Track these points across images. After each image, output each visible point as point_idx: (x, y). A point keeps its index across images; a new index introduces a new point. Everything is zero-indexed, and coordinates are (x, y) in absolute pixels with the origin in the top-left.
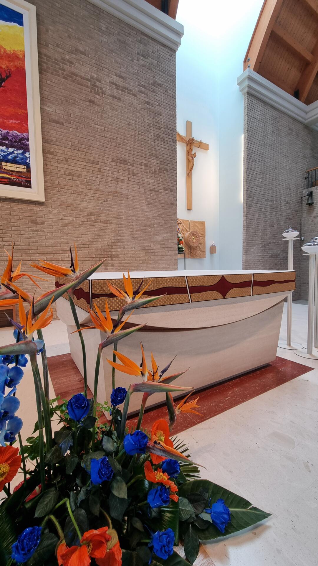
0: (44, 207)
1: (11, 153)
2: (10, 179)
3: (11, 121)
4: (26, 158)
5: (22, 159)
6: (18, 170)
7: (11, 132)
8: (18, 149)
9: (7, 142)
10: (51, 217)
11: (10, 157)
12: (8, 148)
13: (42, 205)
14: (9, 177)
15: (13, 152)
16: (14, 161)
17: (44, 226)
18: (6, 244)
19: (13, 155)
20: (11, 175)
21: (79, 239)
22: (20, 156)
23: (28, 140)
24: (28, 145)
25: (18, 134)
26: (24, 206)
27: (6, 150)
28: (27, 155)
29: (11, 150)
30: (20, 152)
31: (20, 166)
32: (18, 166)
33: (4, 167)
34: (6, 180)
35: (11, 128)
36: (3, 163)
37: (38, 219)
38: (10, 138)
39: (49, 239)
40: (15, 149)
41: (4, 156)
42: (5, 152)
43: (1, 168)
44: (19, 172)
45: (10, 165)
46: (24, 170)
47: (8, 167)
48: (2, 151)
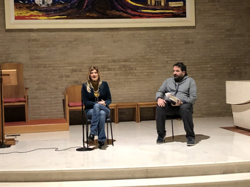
0: (194, 30)
2: (173, 13)
6: (178, 5)
14: (173, 12)
17: (194, 44)
18: (169, 59)
20: (174, 10)
21: (218, 52)
26: (181, 31)
31: (180, 2)
32: (178, 3)
33: (170, 5)
34: (171, 15)
36: (170, 3)
37: (190, 40)
43: (168, 6)
44: (179, 7)
45: (173, 3)
46: (182, 5)
47: (172, 5)
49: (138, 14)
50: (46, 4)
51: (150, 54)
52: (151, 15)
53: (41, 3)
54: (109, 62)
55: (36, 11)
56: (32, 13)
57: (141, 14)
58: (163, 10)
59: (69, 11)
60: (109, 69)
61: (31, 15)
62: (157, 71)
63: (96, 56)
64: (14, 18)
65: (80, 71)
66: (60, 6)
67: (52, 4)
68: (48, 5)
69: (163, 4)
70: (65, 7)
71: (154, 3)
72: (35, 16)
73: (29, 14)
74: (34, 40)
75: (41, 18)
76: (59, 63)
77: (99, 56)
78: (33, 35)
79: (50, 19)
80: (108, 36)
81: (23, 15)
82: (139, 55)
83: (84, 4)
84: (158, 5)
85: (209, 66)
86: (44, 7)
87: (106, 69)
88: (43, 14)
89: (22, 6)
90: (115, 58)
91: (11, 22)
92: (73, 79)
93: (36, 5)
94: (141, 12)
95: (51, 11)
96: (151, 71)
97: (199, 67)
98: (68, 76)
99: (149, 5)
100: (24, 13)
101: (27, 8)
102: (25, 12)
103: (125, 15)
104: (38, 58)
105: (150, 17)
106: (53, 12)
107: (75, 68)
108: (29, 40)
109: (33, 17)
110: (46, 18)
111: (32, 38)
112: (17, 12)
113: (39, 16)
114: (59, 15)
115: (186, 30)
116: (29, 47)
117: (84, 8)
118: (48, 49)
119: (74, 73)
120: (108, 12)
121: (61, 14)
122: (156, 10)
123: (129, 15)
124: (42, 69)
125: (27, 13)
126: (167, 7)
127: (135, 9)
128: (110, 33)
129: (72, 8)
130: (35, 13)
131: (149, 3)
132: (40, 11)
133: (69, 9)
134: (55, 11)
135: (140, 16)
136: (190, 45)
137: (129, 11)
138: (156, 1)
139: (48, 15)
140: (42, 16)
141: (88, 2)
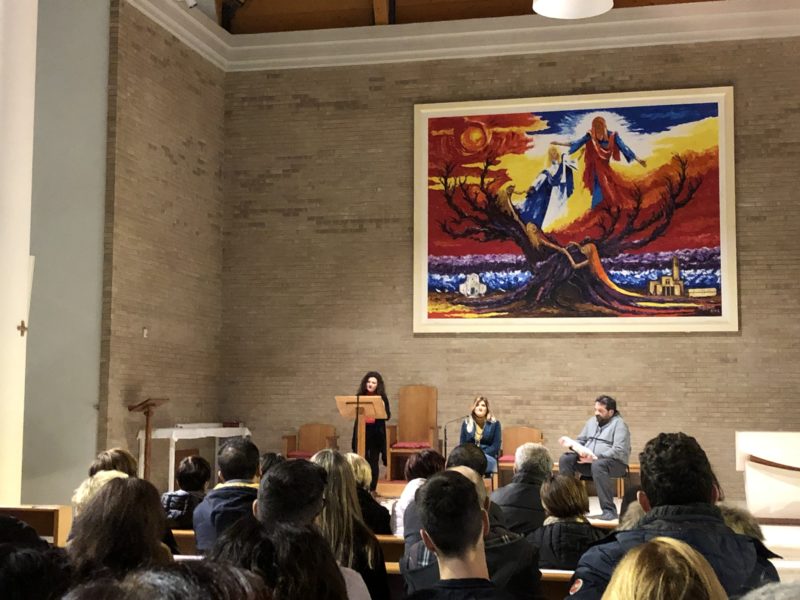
0: (737, 338)
1: (699, 276)
2: (697, 308)
3: (700, 237)
4: (716, 278)
5: (711, 280)
6: (706, 295)
7: (700, 250)
8: (707, 269)
9: (695, 263)
11: (697, 281)
12: (695, 271)
13: (734, 337)
14: (695, 305)
15: (702, 274)
16: (702, 285)
17: (737, 364)
18: (690, 390)
19: (701, 278)
20: (698, 303)
21: (786, 380)
22: (710, 277)
23: (719, 254)
24: (720, 260)
25: (708, 249)
27: (694, 274)
28: (717, 273)
29: (699, 272)
30: (710, 271)
31: (709, 289)
32: (706, 290)
33: (691, 295)
34: (692, 311)
35: (700, 245)
36: (690, 290)
37: (729, 355)
38: (698, 257)
40: (704, 270)
41: (692, 282)
42: (692, 276)
43: (688, 296)
44: (708, 297)
45: (697, 290)
46: (713, 294)
47: (696, 294)
48: (690, 275)
49: (630, 309)
50: (476, 294)
51: (654, 380)
52: (656, 312)
53: (469, 293)
54: (578, 390)
55: (460, 305)
56: (454, 307)
57: (637, 310)
58: (677, 302)
59: (513, 305)
60: (578, 403)
61: (454, 312)
62: (665, 409)
63: (556, 379)
64: (426, 315)
65: (528, 403)
66: (498, 297)
67: (486, 294)
68: (480, 295)
69: (677, 292)
70: (506, 299)
71: (661, 290)
72: (459, 312)
73: (450, 309)
74: (456, 351)
75: (467, 315)
76: (493, 388)
77: (561, 379)
78: (455, 342)
79: (481, 317)
80: (577, 346)
81: (440, 311)
82: (633, 380)
83: (537, 294)
84: (668, 294)
85: (768, 405)
86: (472, 299)
87: (572, 403)
88: (471, 309)
89: (439, 297)
90: (588, 384)
91: (422, 322)
92: (516, 417)
93: (462, 295)
94: (636, 307)
95: (484, 304)
96: (654, 409)
97: (746, 405)
98: (507, 412)
99: (651, 294)
100: (442, 308)
101: (448, 300)
102: (443, 306)
103: (607, 311)
104: (462, 379)
105: (652, 315)
106: (486, 307)
107: (519, 398)
108: (448, 351)
109: (456, 315)
110: (476, 316)
111: (454, 347)
112: (431, 307)
113: (465, 312)
114: (497, 312)
116: (448, 361)
117: (538, 299)
118: (477, 365)
119: (518, 407)
120: (577, 305)
121: (499, 309)
122: (663, 302)
123: (615, 312)
124: (467, 397)
125: (447, 307)
126: (685, 297)
127: (626, 300)
128: (581, 341)
129: (518, 300)
130: (459, 307)
131: (652, 291)
132: (467, 305)
133: (513, 301)
134: (488, 304)
135: (635, 314)
136: (729, 366)
137: (615, 304)
138: (664, 288)
139: (478, 311)
140: (470, 312)
141: (544, 291)
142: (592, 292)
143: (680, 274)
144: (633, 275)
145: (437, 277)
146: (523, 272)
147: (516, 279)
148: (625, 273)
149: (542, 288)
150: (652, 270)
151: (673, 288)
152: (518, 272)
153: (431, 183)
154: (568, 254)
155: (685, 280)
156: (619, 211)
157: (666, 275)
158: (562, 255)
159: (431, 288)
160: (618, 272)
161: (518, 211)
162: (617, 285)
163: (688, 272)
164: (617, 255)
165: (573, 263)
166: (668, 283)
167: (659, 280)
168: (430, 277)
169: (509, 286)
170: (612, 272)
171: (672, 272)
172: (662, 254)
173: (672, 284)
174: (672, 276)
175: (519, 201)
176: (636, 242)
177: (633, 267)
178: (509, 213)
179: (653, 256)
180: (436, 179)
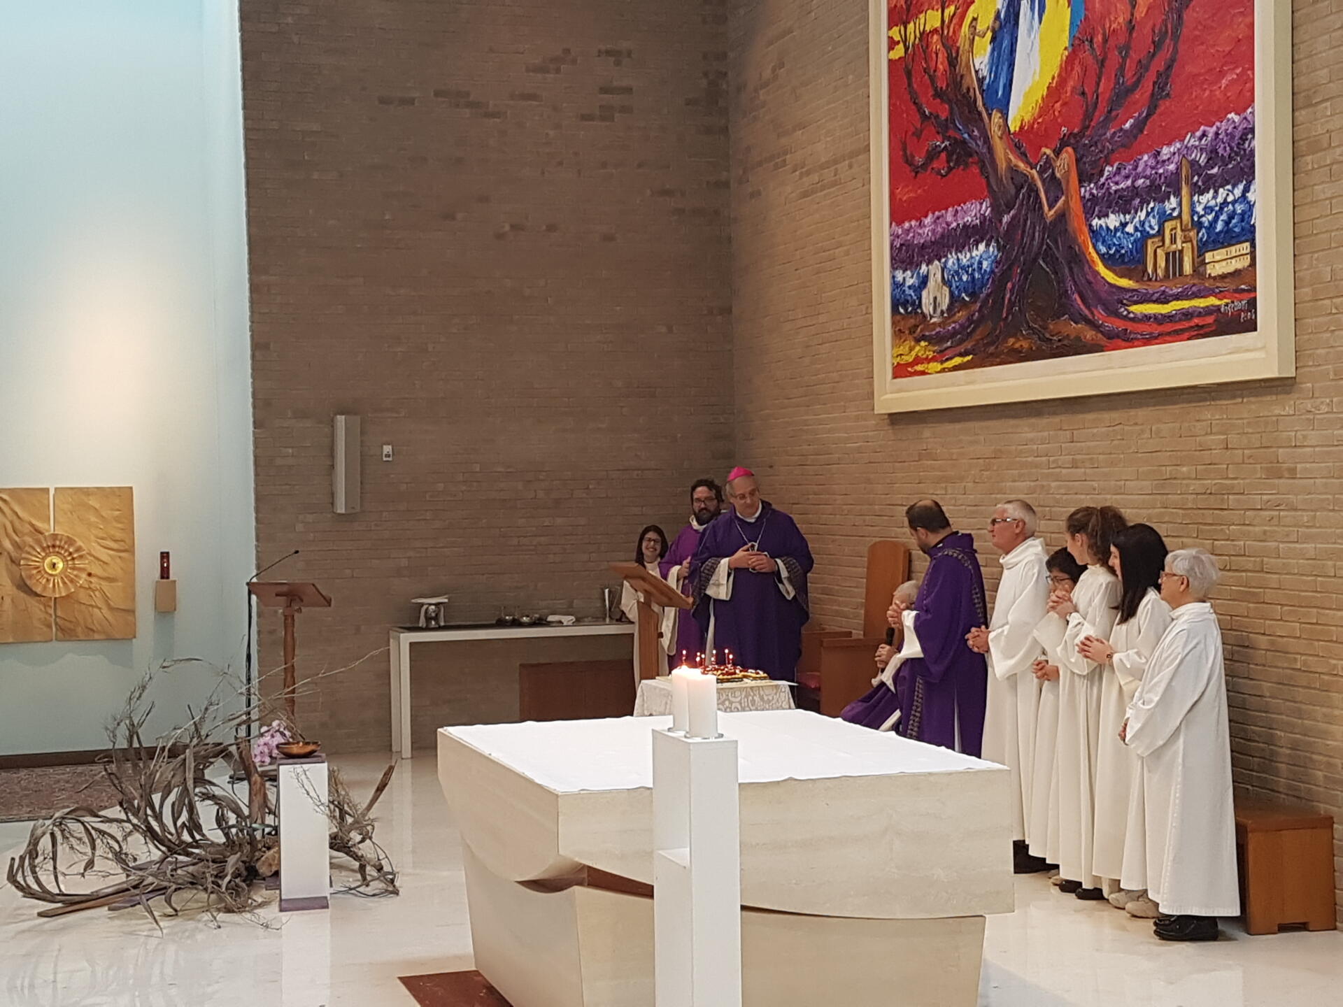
0: (1297, 396)
1: (1221, 208)
2: (1218, 308)
4: (1250, 208)
6: (1234, 266)
7: (1223, 127)
8: (1234, 184)
9: (1215, 170)
10: (1314, 436)
11: (1220, 225)
12: (1216, 192)
13: (1289, 393)
14: (1217, 302)
15: (1225, 203)
16: (1227, 236)
17: (1296, 481)
19: (1224, 217)
20: (1220, 295)
22: (1239, 208)
23: (1252, 130)
24: (1252, 152)
25: (1237, 118)
26: (1253, 407)
27: (1212, 203)
28: (1252, 195)
29: (1221, 195)
30: (1240, 190)
31: (1238, 247)
32: (1233, 250)
33: (1209, 270)
34: (1210, 320)
35: (1224, 109)
36: (1209, 257)
38: (1221, 150)
39: (1308, 538)
40: (1229, 187)
41: (1211, 228)
42: (1212, 209)
43: (1202, 277)
44: (1237, 273)
45: (1220, 254)
46: (1244, 263)
47: (1216, 264)
48: (1208, 209)
49: (1119, 325)
50: (939, 311)
52: (1157, 330)
53: (932, 310)
55: (923, 344)
56: (917, 349)
57: (1130, 326)
58: (1188, 298)
59: (977, 336)
61: (917, 360)
64: (891, 374)
66: (961, 315)
67: (949, 310)
68: (943, 313)
69: (1188, 268)
70: (970, 320)
71: (1163, 264)
72: (922, 361)
73: (913, 355)
75: (931, 366)
79: (943, 370)
81: (905, 359)
83: (1004, 300)
84: (1174, 274)
86: (935, 325)
88: (934, 352)
89: (903, 325)
91: (886, 388)
93: (925, 317)
94: (1126, 318)
95: (946, 338)
99: (1150, 280)
100: (906, 351)
101: (912, 330)
102: (907, 346)
103: (1089, 334)
105: (1149, 340)
106: (949, 344)
109: (919, 368)
110: (938, 366)
112: (895, 351)
113: (928, 360)
114: (961, 355)
115: (1268, 398)
117: (1004, 315)
120: (1051, 325)
121: (962, 348)
122: (1164, 299)
123: (1100, 337)
125: (911, 349)
126: (1199, 279)
127: (1115, 300)
129: (982, 321)
130: (922, 348)
131: (1150, 268)
132: (930, 340)
133: (978, 323)
134: (954, 333)
135: (1126, 339)
136: (1282, 486)
137: (1100, 314)
138: (1167, 254)
139: (941, 357)
140: (933, 359)
141: (1012, 290)
142: (1070, 284)
143: (1193, 212)
144: (1124, 225)
145: (900, 276)
146: (988, 245)
147: (980, 263)
148: (1113, 221)
149: (1009, 285)
150: (1152, 205)
151: (1181, 252)
152: (982, 247)
153: (892, 44)
154: (1039, 184)
155: (1199, 225)
156: (1105, 41)
157: (1170, 217)
158: (1033, 190)
159: (895, 304)
160: (1102, 222)
161: (981, 81)
162: (1102, 256)
163: (1207, 198)
164: (1101, 173)
165: (1046, 208)
166: (1173, 241)
167: (1161, 232)
168: (894, 277)
169: (973, 289)
170: (1096, 222)
171: (1180, 204)
172: (1166, 151)
173: (1179, 245)
174: (1180, 216)
175: (981, 59)
176: (1128, 125)
177: (1123, 203)
178: (972, 93)
179: (1152, 162)
180: (896, 33)
